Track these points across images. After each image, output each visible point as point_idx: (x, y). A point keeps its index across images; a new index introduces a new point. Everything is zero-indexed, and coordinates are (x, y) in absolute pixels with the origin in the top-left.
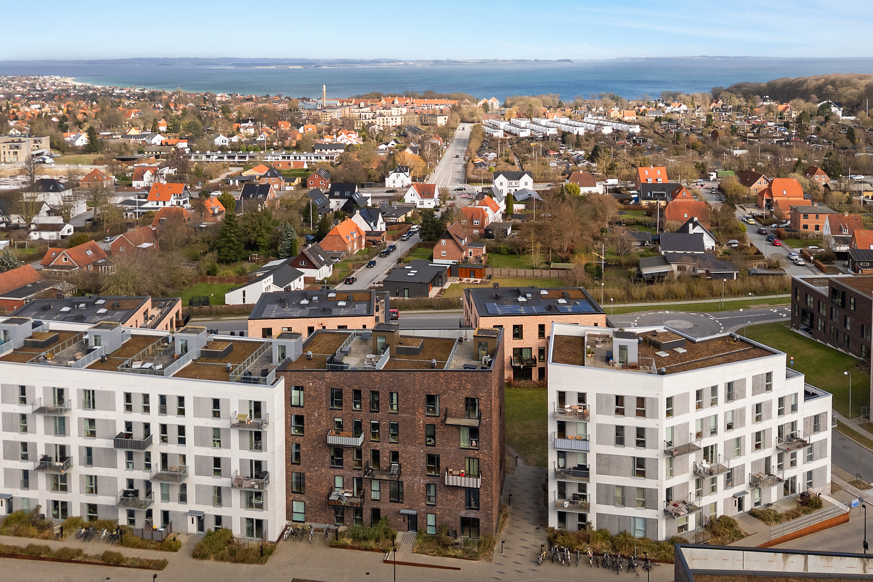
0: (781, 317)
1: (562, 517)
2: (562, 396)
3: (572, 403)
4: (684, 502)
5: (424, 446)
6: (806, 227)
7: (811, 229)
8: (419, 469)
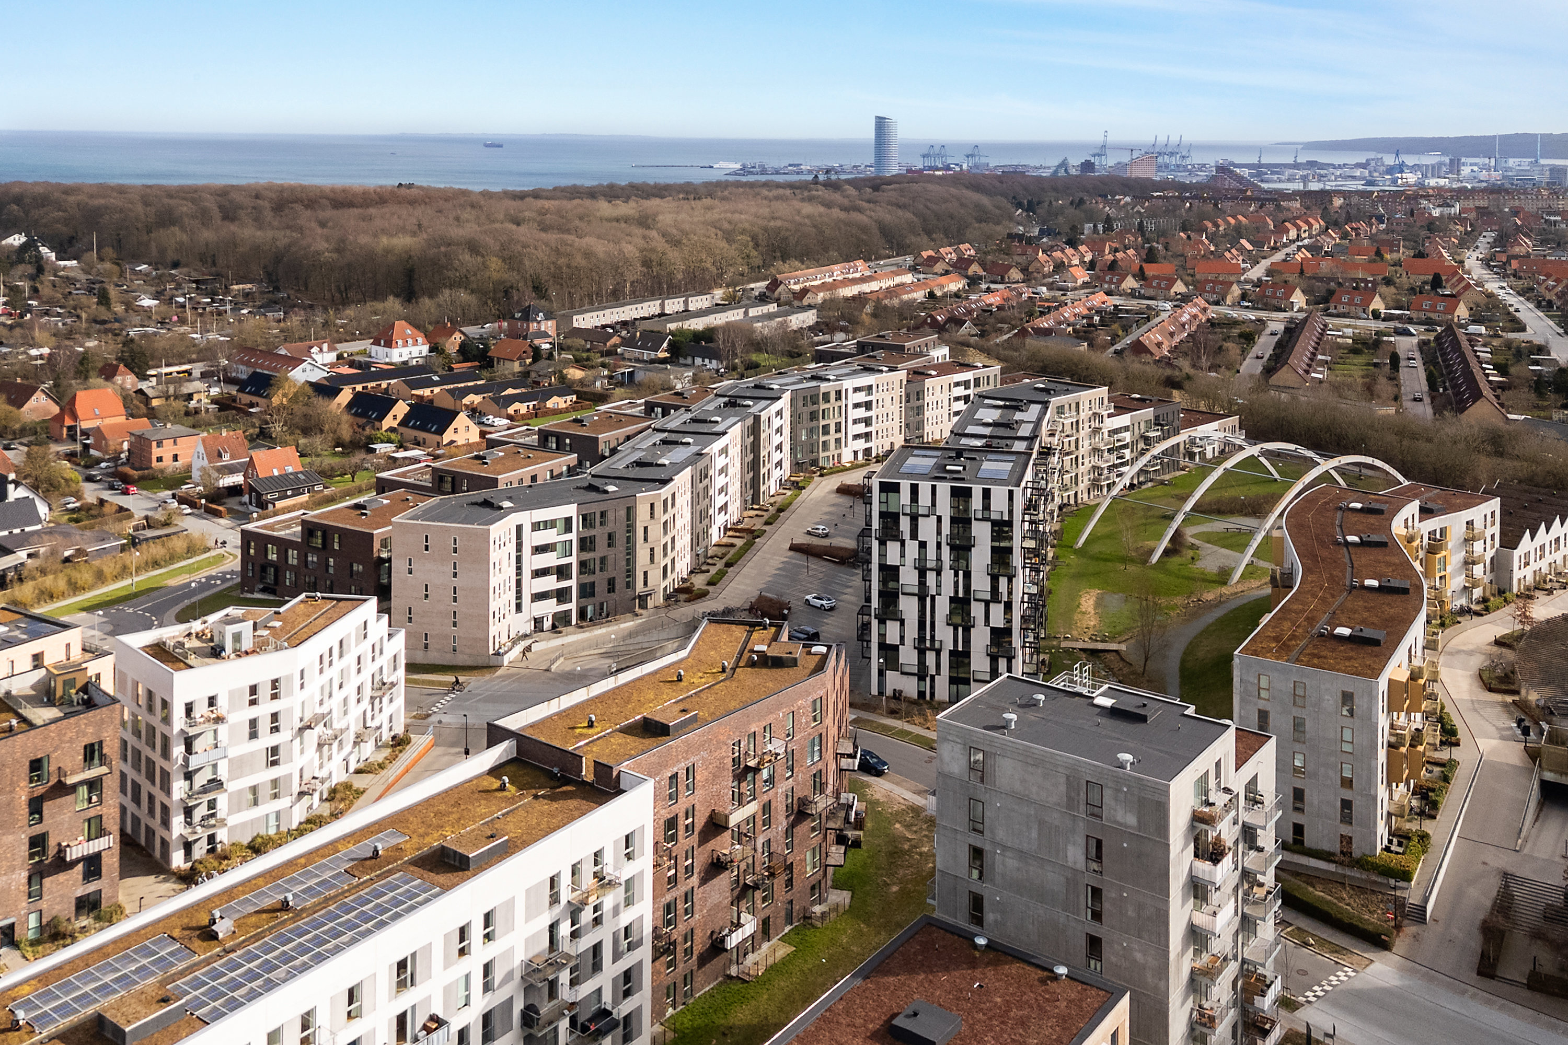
0: (215, 585)
1: (188, 847)
2: (189, 709)
3: (201, 710)
4: (314, 778)
5: (26, 828)
6: (160, 459)
7: (168, 462)
8: (18, 862)
